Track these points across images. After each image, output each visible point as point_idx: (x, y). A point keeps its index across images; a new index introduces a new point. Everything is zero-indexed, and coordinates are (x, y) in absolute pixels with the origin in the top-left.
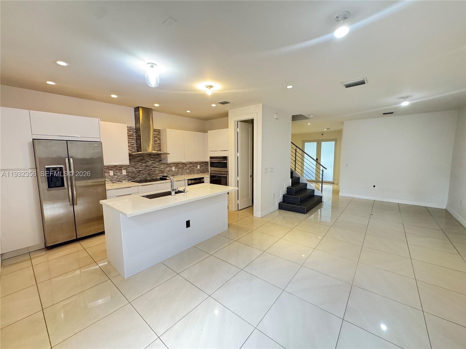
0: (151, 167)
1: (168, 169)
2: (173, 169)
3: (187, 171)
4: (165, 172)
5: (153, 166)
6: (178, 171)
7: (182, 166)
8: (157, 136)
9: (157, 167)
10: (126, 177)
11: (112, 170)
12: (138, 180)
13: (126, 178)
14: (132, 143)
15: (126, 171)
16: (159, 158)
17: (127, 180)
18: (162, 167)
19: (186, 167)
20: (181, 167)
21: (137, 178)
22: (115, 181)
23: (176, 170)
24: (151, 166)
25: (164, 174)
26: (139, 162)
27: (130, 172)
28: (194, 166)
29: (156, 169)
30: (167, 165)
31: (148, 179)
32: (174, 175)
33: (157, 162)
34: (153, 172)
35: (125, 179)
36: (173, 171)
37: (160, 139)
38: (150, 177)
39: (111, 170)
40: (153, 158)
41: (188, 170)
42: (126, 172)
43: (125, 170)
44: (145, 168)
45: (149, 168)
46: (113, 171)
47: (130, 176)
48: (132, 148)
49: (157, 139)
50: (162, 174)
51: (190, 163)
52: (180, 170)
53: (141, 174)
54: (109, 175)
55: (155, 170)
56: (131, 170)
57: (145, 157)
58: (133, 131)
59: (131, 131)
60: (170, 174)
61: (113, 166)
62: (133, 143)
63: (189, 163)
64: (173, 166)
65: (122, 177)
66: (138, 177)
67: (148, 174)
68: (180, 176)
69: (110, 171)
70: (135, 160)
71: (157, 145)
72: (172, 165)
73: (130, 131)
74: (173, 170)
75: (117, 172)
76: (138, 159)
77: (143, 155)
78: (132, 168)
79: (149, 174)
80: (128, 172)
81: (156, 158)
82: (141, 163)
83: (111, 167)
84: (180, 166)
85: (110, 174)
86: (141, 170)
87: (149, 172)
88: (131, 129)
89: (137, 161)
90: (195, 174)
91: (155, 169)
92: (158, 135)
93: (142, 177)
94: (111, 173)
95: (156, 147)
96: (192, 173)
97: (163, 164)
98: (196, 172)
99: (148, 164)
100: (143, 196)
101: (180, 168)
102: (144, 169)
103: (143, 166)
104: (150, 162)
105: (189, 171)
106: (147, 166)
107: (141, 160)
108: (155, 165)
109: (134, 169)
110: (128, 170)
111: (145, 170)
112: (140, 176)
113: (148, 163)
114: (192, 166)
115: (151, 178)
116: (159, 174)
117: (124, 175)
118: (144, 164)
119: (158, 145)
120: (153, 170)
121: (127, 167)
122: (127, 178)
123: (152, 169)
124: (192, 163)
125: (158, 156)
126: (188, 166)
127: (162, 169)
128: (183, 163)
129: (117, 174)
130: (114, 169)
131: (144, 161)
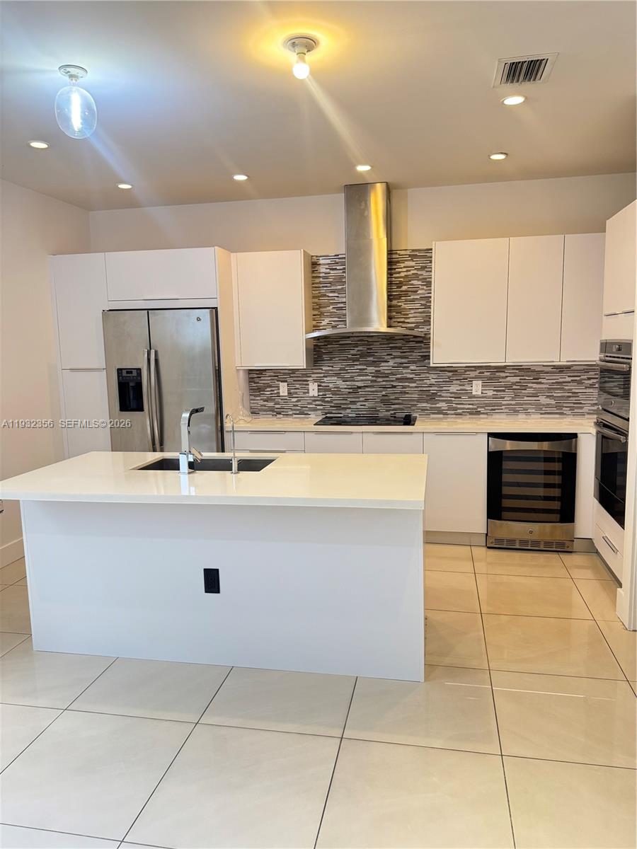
0: (392, 378)
1: (454, 388)
2: (477, 388)
3: (543, 400)
4: (440, 396)
5: (399, 376)
6: (495, 397)
7: (517, 379)
8: (419, 273)
9: (412, 379)
10: (317, 403)
11: (286, 381)
12: (350, 415)
13: (318, 407)
14: (339, 305)
15: (319, 386)
16: (420, 348)
17: (320, 412)
18: (433, 381)
19: (534, 385)
20: (514, 384)
21: (348, 411)
22: (291, 413)
23: (490, 393)
24: (392, 374)
25: (438, 405)
26: (354, 361)
27: (330, 390)
28: (580, 382)
29: (409, 386)
30: (450, 374)
31: (381, 415)
32: (479, 413)
33: (414, 362)
34: (397, 396)
35: (315, 410)
36: (474, 397)
37: (429, 284)
38: (387, 411)
39: (282, 381)
40: (400, 348)
41: (548, 397)
42: (318, 389)
43: (316, 384)
44: (372, 381)
45: (384, 381)
46: (286, 384)
47: (328, 402)
48: (337, 319)
49: (420, 283)
50: (429, 405)
51: (561, 369)
52: (508, 394)
53: (361, 399)
54: (279, 393)
55: (404, 387)
56: (331, 385)
57: (376, 347)
58: (341, 267)
59: (338, 268)
60: (459, 406)
61: (287, 371)
62: (342, 305)
63: (554, 367)
64: (476, 378)
65: (309, 404)
66: (350, 406)
67: (382, 401)
68: (503, 416)
69: (281, 384)
70: (343, 356)
71: (418, 306)
72: (473, 374)
73: (336, 269)
74: (474, 393)
75: (298, 386)
76: (352, 352)
77: (370, 340)
78: (336, 378)
79: (385, 401)
80: (325, 390)
81: (412, 349)
82: (360, 364)
83: (285, 374)
84: (508, 379)
85: (281, 391)
86: (363, 385)
87: (384, 393)
88: (337, 260)
89: (349, 359)
90: (583, 414)
91: (407, 384)
92: (423, 268)
93: (362, 406)
94: (283, 389)
95: (412, 311)
96: (566, 411)
97: (435, 368)
99: (384, 367)
101: (509, 387)
102: (369, 383)
103: (368, 375)
104: (391, 363)
105: (553, 402)
106: (378, 374)
107: (362, 355)
108: (404, 371)
109: (340, 383)
110: (323, 384)
111: (372, 386)
112: (358, 406)
113: (383, 364)
114: (570, 379)
115: (393, 412)
116: (420, 405)
117: (314, 397)
118: (371, 369)
119: (422, 305)
120: (398, 390)
121: (322, 375)
122: (321, 407)
123: (395, 384)
124: (568, 367)
125: (417, 342)
126: (546, 381)
127: (431, 385)
128: (521, 370)
129: (296, 393)
130: (289, 380)
131: (371, 359)
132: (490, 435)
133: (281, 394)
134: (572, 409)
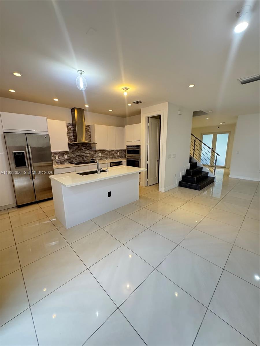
0: (84, 153)
1: (96, 155)
2: (100, 155)
3: (110, 156)
4: (94, 157)
6: (103, 156)
7: (106, 153)
9: (88, 153)
10: (67, 160)
12: (75, 163)
16: (89, 146)
17: (68, 162)
19: (109, 154)
20: (106, 154)
22: (60, 163)
23: (102, 156)
27: (70, 157)
28: (115, 153)
30: (95, 152)
31: (82, 162)
32: (101, 160)
33: (88, 150)
34: (85, 157)
35: (66, 162)
37: (90, 133)
40: (85, 146)
42: (67, 157)
43: (66, 155)
44: (80, 154)
45: (82, 154)
47: (69, 160)
48: (70, 139)
49: (88, 132)
51: (112, 151)
52: (105, 156)
55: (87, 155)
57: (80, 146)
58: (71, 126)
60: (97, 159)
62: (71, 136)
64: (100, 153)
65: (64, 161)
66: (75, 160)
69: (56, 156)
70: (73, 148)
72: (99, 152)
73: (69, 127)
75: (61, 156)
76: (75, 147)
77: (79, 144)
78: (71, 154)
79: (83, 158)
81: (88, 147)
82: (77, 150)
83: (57, 153)
86: (77, 155)
88: (69, 125)
89: (74, 149)
90: (116, 159)
92: (89, 129)
93: (78, 160)
94: (57, 157)
95: (87, 138)
96: (113, 158)
97: (92, 151)
98: (116, 157)
99: (82, 151)
100: (78, 174)
101: (105, 154)
104: (84, 150)
105: (111, 157)
107: (77, 148)
110: (68, 155)
111: (80, 155)
112: (77, 160)
115: (85, 161)
116: (90, 159)
118: (79, 151)
119: (89, 137)
121: (67, 153)
123: (85, 155)
125: (89, 145)
126: (111, 153)
127: (92, 154)
128: (107, 151)
129: (61, 158)
130: (58, 155)
131: (79, 149)
132: (111, 163)
133: (56, 159)
134: (114, 158)
